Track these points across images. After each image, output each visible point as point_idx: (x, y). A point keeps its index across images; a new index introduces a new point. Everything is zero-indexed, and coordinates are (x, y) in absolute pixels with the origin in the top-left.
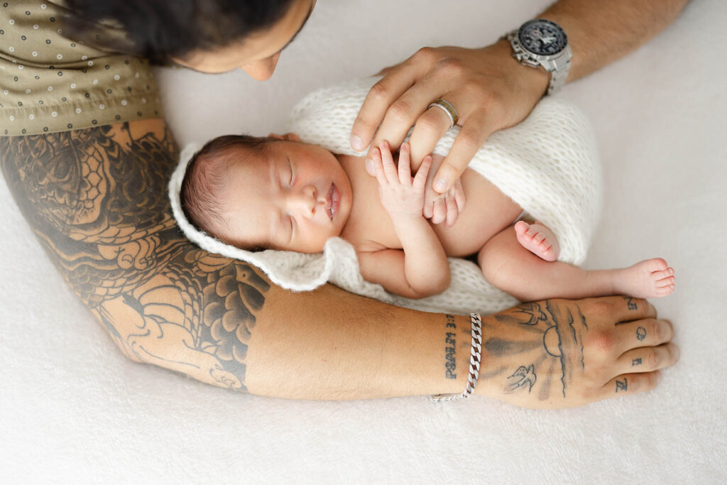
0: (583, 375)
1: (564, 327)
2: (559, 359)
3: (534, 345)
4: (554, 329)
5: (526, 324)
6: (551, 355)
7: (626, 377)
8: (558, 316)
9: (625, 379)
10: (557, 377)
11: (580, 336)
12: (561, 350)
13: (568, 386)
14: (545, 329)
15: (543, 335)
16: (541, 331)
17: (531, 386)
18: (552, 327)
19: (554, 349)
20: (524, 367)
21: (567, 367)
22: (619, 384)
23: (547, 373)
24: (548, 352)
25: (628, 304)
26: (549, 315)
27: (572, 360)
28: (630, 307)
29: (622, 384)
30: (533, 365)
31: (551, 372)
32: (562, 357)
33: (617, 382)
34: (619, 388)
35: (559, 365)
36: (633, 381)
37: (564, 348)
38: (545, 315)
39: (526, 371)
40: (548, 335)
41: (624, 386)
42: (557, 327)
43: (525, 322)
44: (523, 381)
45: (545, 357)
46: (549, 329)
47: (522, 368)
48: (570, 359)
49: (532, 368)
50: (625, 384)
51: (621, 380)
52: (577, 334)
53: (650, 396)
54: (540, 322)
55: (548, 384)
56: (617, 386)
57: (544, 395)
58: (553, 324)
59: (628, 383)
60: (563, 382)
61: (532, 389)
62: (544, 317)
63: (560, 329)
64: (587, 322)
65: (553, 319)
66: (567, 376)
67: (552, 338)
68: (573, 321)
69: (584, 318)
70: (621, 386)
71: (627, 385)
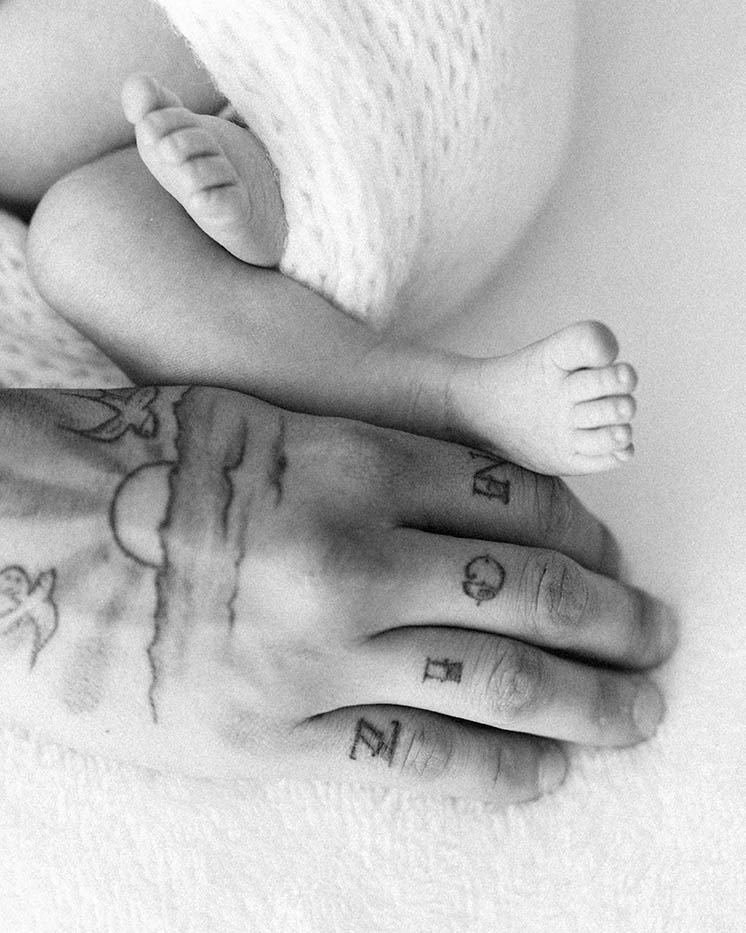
0: (228, 657)
1: (201, 475)
2: (149, 577)
3: (75, 503)
4: (164, 471)
5: (82, 433)
6: (128, 554)
7: (403, 718)
8: (197, 437)
9: (396, 724)
10: (132, 636)
11: (244, 519)
12: (164, 546)
13: (169, 682)
14: (134, 464)
15: (117, 479)
16: (116, 466)
17: (38, 647)
18: (159, 463)
19: (142, 537)
20: (21, 570)
21: (175, 612)
22: (367, 734)
23: (101, 613)
24: (117, 539)
25: (478, 475)
26: (169, 426)
27: (198, 591)
28: (482, 485)
29: (379, 734)
30: (53, 573)
31: (113, 612)
32: (164, 572)
33: (363, 724)
34: (362, 746)
35: (145, 595)
36: (422, 736)
37: (176, 542)
38: (156, 422)
39: (24, 587)
40: (135, 484)
41: (381, 746)
42: (175, 469)
43: (84, 426)
44: (13, 617)
45: (102, 555)
46: (146, 466)
47: (14, 574)
48: (188, 587)
49: (51, 583)
50: (388, 737)
51: (381, 722)
52: (235, 510)
53: (497, 820)
54: (130, 438)
55: (97, 653)
56: (359, 736)
57: (83, 693)
58: (170, 453)
59: (404, 737)
60: (152, 660)
61: (41, 656)
62: (149, 426)
63: (184, 475)
64: (289, 479)
65: (176, 441)
66: (169, 644)
67: (147, 497)
68: (240, 462)
69: (281, 464)
70: (375, 742)
71: (394, 743)
